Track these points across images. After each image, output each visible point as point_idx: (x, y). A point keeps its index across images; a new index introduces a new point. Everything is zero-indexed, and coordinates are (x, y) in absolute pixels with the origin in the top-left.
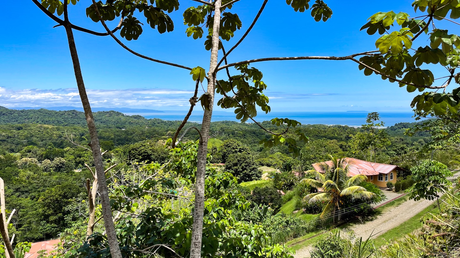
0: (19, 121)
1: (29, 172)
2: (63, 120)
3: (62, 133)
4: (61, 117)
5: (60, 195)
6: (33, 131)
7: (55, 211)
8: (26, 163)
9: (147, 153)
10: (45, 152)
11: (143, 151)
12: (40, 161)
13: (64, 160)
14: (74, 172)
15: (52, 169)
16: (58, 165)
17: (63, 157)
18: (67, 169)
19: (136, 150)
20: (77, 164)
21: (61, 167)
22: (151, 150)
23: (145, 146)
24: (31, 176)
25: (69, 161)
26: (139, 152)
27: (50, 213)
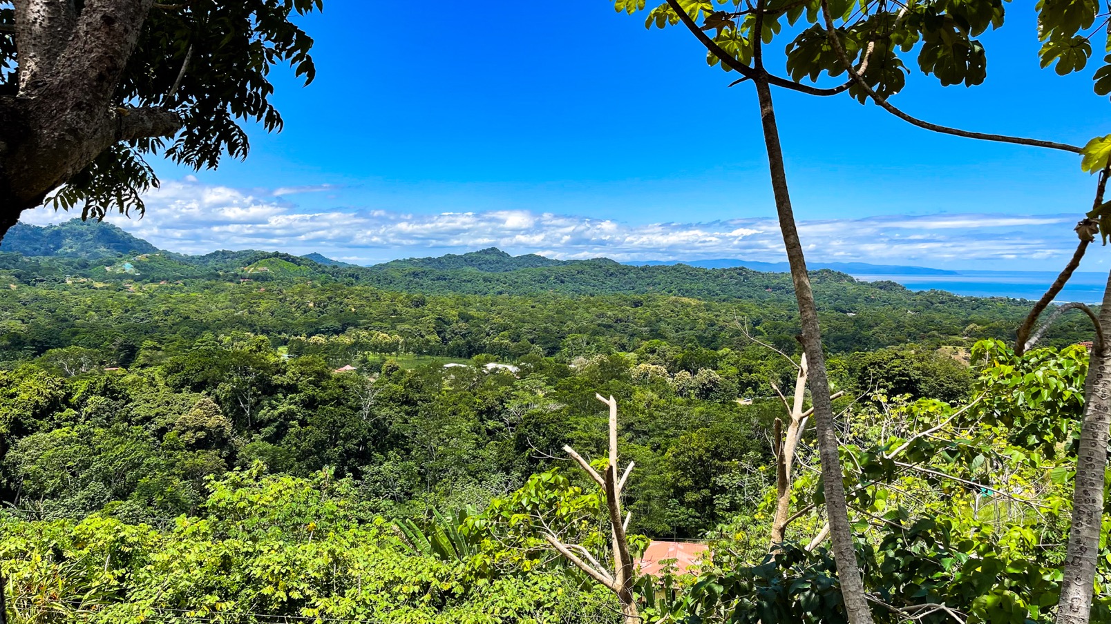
0: (636, 289)
1: (650, 393)
2: (718, 288)
3: (716, 316)
4: (715, 281)
5: (707, 450)
6: (661, 310)
7: (696, 483)
8: (646, 375)
9: (908, 375)
10: (680, 356)
11: (896, 369)
12: (671, 372)
13: (718, 376)
14: (736, 405)
15: (692, 391)
16: (705, 384)
17: (715, 368)
18: (723, 395)
19: (880, 367)
20: (744, 386)
21: (710, 390)
22: (918, 369)
23: (903, 357)
24: (654, 402)
25: (727, 378)
26: (886, 373)
27: (686, 484)
